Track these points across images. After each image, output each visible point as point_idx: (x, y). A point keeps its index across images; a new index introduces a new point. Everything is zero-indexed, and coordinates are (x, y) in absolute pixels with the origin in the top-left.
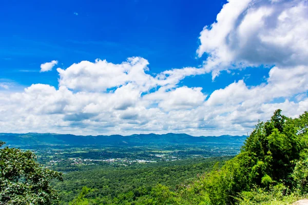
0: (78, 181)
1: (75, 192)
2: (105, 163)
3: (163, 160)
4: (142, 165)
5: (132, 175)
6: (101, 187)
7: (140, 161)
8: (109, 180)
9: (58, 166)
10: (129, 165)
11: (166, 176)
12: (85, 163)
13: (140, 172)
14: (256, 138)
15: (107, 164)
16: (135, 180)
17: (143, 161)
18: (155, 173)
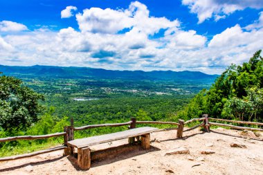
0: (107, 105)
1: (105, 114)
2: (129, 93)
3: (178, 93)
4: (159, 96)
5: (150, 104)
6: (125, 111)
7: (158, 93)
8: (131, 107)
9: (93, 93)
10: (149, 96)
11: (178, 106)
12: (113, 92)
13: (157, 102)
14: (227, 77)
15: (131, 94)
16: (152, 108)
17: (160, 93)
18: (169, 104)
